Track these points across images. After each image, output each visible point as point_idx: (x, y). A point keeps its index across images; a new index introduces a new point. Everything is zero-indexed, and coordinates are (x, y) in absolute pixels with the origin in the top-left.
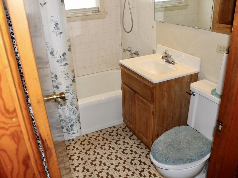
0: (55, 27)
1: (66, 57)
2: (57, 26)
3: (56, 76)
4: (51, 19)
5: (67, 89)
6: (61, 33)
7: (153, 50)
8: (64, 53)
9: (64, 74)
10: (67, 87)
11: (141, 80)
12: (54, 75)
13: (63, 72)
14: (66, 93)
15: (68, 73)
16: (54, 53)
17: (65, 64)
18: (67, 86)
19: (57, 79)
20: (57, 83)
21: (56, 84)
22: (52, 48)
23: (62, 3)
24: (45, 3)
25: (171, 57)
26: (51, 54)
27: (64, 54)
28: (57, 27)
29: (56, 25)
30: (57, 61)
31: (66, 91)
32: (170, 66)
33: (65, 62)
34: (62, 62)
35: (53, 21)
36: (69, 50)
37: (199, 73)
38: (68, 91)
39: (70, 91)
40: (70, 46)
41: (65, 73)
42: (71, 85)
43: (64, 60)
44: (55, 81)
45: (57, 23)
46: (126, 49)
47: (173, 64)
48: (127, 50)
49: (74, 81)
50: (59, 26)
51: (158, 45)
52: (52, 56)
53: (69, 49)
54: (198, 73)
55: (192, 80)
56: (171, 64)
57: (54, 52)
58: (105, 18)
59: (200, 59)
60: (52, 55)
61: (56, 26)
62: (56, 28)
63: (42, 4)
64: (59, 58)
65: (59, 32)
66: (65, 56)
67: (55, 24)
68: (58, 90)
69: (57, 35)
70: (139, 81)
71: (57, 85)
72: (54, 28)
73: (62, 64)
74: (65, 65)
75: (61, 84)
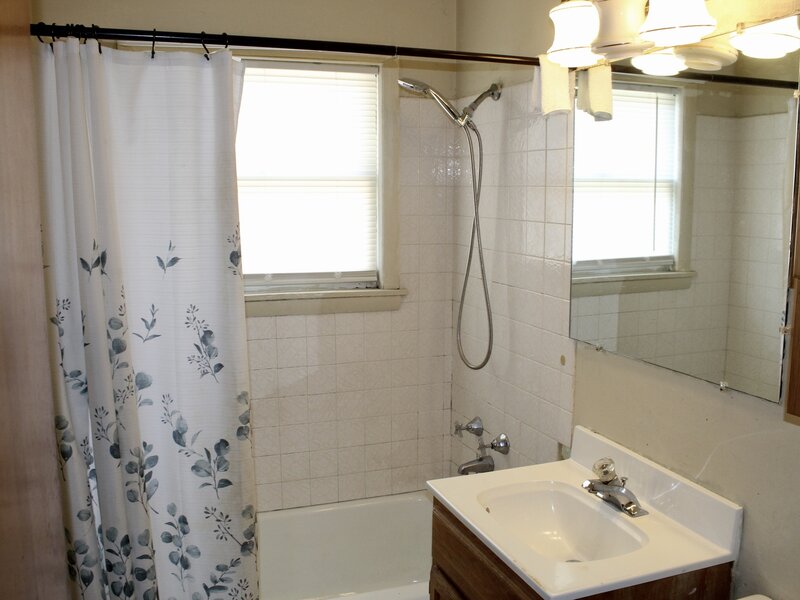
0: (199, 344)
1: (227, 457)
2: (209, 340)
3: (183, 520)
4: (190, 315)
5: (218, 574)
6: (220, 366)
7: (560, 446)
8: (222, 441)
9: (213, 519)
10: (218, 568)
11: (502, 576)
12: (177, 517)
13: (211, 511)
14: (213, 588)
15: (227, 517)
16: (187, 437)
17: (221, 481)
18: (221, 562)
19: (185, 533)
20: (184, 548)
21: (182, 552)
22: (181, 419)
23: (232, 265)
24: (174, 261)
25: (627, 482)
26: (175, 437)
27: (222, 445)
28: (206, 345)
29: (204, 337)
30: (193, 468)
31: (216, 582)
32: (621, 520)
33: (221, 475)
34: (209, 474)
35: (195, 323)
36: (241, 431)
37: (735, 564)
38: (220, 584)
39: (228, 585)
40: (246, 419)
41: (217, 513)
42: (235, 563)
43: (218, 467)
44: (179, 538)
45: (210, 333)
46: (464, 426)
47: (630, 513)
48: (468, 429)
49: (246, 548)
50: (215, 342)
51: (579, 427)
52: (179, 447)
53: (240, 429)
54: (731, 564)
55: (707, 589)
56: (622, 514)
57: (184, 432)
58: (397, 310)
59: (737, 507)
60: (179, 443)
61: (204, 340)
62: (203, 347)
63: (166, 263)
64: (201, 458)
65: (214, 362)
66: (223, 451)
67: (202, 334)
68: (185, 572)
69: (205, 373)
70: (495, 578)
71: (186, 555)
72: (197, 346)
73: (209, 480)
74: (221, 486)
75: (199, 553)
